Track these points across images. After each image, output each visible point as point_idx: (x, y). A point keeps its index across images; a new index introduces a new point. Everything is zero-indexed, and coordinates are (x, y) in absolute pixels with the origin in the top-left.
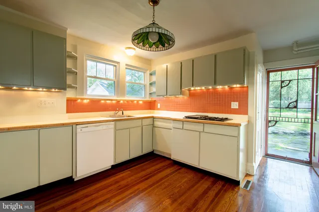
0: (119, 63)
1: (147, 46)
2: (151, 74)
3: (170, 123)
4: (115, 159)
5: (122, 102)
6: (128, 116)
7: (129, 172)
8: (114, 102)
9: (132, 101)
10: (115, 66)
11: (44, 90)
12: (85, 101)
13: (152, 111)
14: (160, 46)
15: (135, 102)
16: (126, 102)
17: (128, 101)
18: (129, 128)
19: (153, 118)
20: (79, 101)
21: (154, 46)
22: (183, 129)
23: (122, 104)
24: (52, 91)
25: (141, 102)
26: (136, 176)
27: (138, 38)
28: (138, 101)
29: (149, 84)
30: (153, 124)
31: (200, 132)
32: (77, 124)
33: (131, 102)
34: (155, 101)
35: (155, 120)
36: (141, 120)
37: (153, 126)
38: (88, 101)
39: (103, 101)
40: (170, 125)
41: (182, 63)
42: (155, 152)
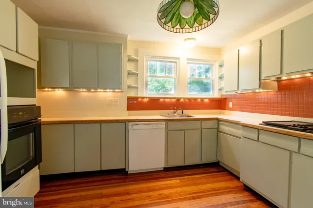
0: (179, 58)
1: (187, 26)
2: (221, 66)
3: (239, 129)
4: (166, 161)
5: (182, 100)
6: (188, 116)
7: (178, 181)
8: (173, 100)
9: (195, 99)
10: (176, 62)
11: (111, 91)
12: (145, 100)
13: (222, 111)
14: (205, 21)
15: (199, 100)
16: (187, 100)
17: (190, 99)
18: (184, 130)
19: (218, 120)
20: (140, 99)
21: (196, 25)
22: (258, 141)
23: (182, 102)
24: (115, 92)
25: (206, 100)
26: (184, 189)
27: (171, 20)
28: (202, 99)
29: (218, 78)
30: (218, 128)
31: (291, 152)
32: (130, 121)
33: (193, 100)
34: (226, 98)
35: (219, 122)
36: (200, 121)
37: (218, 131)
38: (147, 99)
39: (161, 100)
40: (239, 132)
41: (263, 42)
42: (220, 164)
